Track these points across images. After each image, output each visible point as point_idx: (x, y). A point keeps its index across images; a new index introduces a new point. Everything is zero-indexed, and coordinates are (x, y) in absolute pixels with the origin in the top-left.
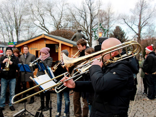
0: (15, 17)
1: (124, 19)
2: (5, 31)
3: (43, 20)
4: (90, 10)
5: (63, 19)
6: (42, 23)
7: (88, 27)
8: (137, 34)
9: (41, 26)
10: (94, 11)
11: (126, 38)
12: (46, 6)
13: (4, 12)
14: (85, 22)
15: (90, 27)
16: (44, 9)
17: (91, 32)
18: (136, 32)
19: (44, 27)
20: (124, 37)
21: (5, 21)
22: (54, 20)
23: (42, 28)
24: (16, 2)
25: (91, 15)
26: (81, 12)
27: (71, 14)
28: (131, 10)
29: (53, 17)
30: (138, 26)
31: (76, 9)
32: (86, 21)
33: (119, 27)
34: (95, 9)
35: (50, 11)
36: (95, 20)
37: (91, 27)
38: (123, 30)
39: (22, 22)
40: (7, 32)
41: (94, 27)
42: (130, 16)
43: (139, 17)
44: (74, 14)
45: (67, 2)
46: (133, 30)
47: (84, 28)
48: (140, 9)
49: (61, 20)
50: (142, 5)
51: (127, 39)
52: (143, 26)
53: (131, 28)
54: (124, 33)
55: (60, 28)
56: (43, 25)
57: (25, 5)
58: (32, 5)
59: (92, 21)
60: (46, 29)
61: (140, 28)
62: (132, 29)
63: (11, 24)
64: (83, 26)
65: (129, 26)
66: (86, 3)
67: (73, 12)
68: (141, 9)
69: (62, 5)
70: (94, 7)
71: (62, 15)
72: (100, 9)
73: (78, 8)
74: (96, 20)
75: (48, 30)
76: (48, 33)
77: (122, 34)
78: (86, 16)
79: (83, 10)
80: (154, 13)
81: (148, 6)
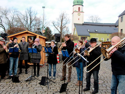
1: (53, 23)
3: (1, 20)
4: (30, 16)
7: (28, 26)
12: (4, 12)
14: (26, 23)
15: (29, 26)
16: (1, 13)
18: (59, 31)
19: (2, 25)
20: (51, 33)
25: (31, 19)
26: (24, 17)
27: (18, 18)
30: (60, 28)
31: (21, 15)
32: (27, 22)
33: (48, 27)
34: (33, 16)
35: (6, 15)
36: (32, 23)
38: (51, 30)
41: (32, 27)
42: (56, 22)
43: (61, 23)
44: (20, 17)
45: (17, 10)
46: (58, 30)
47: (26, 26)
49: (13, 21)
51: (52, 34)
53: (57, 28)
54: (51, 31)
55: (12, 26)
60: (3, 26)
61: (61, 28)
65: (56, 27)
66: (27, 12)
68: (62, 19)
69: (13, 11)
70: (33, 14)
71: (13, 18)
72: (36, 16)
73: (23, 14)
74: (34, 22)
75: (4, 27)
76: (4, 29)
77: (50, 32)
78: (27, 20)
79: (26, 16)
80: (68, 21)
81: (66, 18)
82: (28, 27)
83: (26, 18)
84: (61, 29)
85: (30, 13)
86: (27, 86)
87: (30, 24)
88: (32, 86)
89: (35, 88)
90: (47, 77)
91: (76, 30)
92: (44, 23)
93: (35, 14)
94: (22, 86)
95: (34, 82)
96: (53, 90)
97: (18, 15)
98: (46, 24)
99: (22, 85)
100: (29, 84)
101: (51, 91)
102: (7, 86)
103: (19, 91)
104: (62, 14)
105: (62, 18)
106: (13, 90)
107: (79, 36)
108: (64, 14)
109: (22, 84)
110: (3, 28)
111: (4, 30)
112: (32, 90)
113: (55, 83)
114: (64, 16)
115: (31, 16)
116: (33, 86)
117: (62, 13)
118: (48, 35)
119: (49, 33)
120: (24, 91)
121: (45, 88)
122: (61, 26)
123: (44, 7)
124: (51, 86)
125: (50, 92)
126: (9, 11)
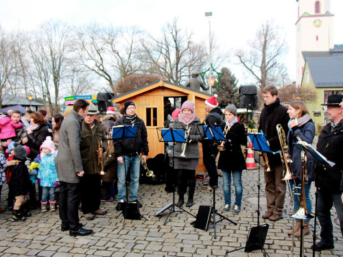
0: (51, 55)
1: (240, 57)
2: (36, 80)
3: (101, 59)
4: (175, 41)
5: (134, 57)
6: (98, 65)
7: (172, 70)
8: (260, 81)
9: (96, 69)
10: (181, 44)
12: (107, 37)
13: (34, 48)
14: (166, 62)
15: (175, 69)
16: (101, 40)
17: (177, 78)
18: (258, 78)
19: (103, 71)
20: (235, 86)
21: (37, 61)
22: (118, 58)
23: (98, 73)
24: (53, 30)
25: (177, 49)
26: (160, 45)
27: (144, 49)
29: (118, 53)
30: (261, 68)
31: (151, 40)
32: (169, 59)
33: (226, 69)
34: (183, 40)
35: (111, 44)
37: (177, 69)
38: (234, 75)
39: (64, 64)
40: (40, 82)
41: (183, 70)
42: (249, 52)
43: (262, 53)
44: (149, 47)
45: (140, 29)
46: (253, 74)
47: (165, 70)
48: (263, 40)
49: (131, 58)
50: (266, 34)
52: (269, 66)
53: (251, 70)
54: (235, 79)
55: (128, 71)
56: (101, 68)
57: (69, 35)
58: (82, 34)
59: (178, 58)
60: (107, 74)
61: (264, 69)
62: (252, 72)
63: (45, 68)
64: (163, 69)
65: (247, 67)
66: (168, 31)
67: (146, 45)
68: (266, 41)
69: (131, 33)
70: (182, 36)
71: (131, 49)
72: (191, 40)
73: (155, 38)
74: (186, 58)
75: (109, 76)
76: (110, 81)
77: (232, 81)
78: (168, 51)
79: (164, 42)
80: (284, 47)
81: (276, 37)
82: (172, 72)
83: (164, 47)
84: (262, 73)
85: (174, 34)
86: (159, 231)
87: (177, 64)
88: (172, 230)
89: (181, 237)
90: (214, 208)
91: (307, 70)
92: (214, 58)
93: (189, 35)
94: (147, 230)
95: (180, 221)
96: (227, 244)
97: (142, 41)
98: (220, 60)
99: (146, 227)
100: (165, 225)
101: (221, 247)
102: (109, 227)
103: (138, 242)
104: (265, 28)
105: (265, 38)
106: (123, 237)
107: (317, 88)
108: (270, 28)
109: (147, 222)
110: (106, 79)
111: (108, 82)
112: (171, 240)
113: (236, 224)
114: (270, 33)
115: (178, 40)
116: (176, 230)
117: (265, 24)
118: (227, 89)
119: (228, 84)
120: (150, 242)
121: (205, 236)
122: (264, 61)
123: (209, 14)
124: (224, 233)
125: (219, 248)
126: (119, 33)
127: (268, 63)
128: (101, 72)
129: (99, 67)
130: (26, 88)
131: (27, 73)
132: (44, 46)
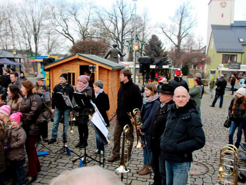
0: (33, 21)
1: (162, 28)
2: (22, 38)
3: (67, 26)
4: (122, 14)
5: (90, 25)
6: (65, 29)
7: (119, 34)
8: (177, 46)
9: (64, 33)
10: (126, 16)
11: (163, 48)
12: (71, 10)
13: (20, 16)
14: (115, 29)
15: (121, 34)
16: (68, 12)
17: (122, 40)
18: (174, 44)
19: (68, 34)
20: (161, 48)
21: (21, 26)
22: (79, 25)
23: (65, 36)
24: (34, 3)
25: (123, 21)
26: (111, 16)
27: (99, 19)
28: (170, 18)
29: (79, 22)
30: (178, 36)
31: (105, 12)
32: (117, 27)
33: (155, 36)
34: (128, 13)
35: (75, 15)
36: (127, 26)
38: (160, 41)
39: (41, 28)
40: (24, 39)
41: (126, 35)
42: (169, 25)
43: (178, 26)
45: (96, 5)
46: (172, 41)
47: (114, 34)
48: (180, 17)
49: (88, 26)
50: (183, 13)
52: (183, 36)
53: (170, 38)
54: (161, 43)
55: (86, 35)
56: (67, 32)
57: (45, 8)
58: (54, 8)
59: (123, 27)
61: (179, 38)
63: (28, 30)
64: (113, 33)
65: (167, 36)
66: (117, 6)
67: (101, 16)
68: (182, 18)
69: (88, 8)
70: (127, 10)
71: (89, 19)
72: (133, 13)
73: (107, 11)
74: (129, 27)
75: (72, 38)
76: (73, 41)
77: (159, 44)
78: (116, 21)
79: (114, 15)
80: (195, 22)
81: (189, 15)
83: (114, 17)
84: (178, 40)
85: (121, 8)
87: (123, 30)
92: (147, 27)
93: (132, 10)
97: (98, 13)
98: (150, 29)
104: (182, 8)
105: (182, 15)
108: (185, 8)
110: (71, 40)
111: (72, 43)
112: (52, 174)
114: (185, 12)
116: (60, 166)
117: (182, 5)
118: (155, 50)
119: (156, 46)
126: (80, 7)
127: (183, 33)
128: (67, 35)
129: (65, 32)
130: (14, 45)
131: (15, 34)
132: (27, 15)
